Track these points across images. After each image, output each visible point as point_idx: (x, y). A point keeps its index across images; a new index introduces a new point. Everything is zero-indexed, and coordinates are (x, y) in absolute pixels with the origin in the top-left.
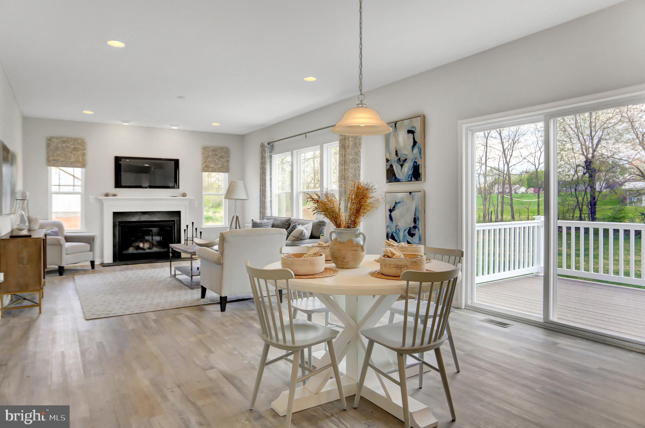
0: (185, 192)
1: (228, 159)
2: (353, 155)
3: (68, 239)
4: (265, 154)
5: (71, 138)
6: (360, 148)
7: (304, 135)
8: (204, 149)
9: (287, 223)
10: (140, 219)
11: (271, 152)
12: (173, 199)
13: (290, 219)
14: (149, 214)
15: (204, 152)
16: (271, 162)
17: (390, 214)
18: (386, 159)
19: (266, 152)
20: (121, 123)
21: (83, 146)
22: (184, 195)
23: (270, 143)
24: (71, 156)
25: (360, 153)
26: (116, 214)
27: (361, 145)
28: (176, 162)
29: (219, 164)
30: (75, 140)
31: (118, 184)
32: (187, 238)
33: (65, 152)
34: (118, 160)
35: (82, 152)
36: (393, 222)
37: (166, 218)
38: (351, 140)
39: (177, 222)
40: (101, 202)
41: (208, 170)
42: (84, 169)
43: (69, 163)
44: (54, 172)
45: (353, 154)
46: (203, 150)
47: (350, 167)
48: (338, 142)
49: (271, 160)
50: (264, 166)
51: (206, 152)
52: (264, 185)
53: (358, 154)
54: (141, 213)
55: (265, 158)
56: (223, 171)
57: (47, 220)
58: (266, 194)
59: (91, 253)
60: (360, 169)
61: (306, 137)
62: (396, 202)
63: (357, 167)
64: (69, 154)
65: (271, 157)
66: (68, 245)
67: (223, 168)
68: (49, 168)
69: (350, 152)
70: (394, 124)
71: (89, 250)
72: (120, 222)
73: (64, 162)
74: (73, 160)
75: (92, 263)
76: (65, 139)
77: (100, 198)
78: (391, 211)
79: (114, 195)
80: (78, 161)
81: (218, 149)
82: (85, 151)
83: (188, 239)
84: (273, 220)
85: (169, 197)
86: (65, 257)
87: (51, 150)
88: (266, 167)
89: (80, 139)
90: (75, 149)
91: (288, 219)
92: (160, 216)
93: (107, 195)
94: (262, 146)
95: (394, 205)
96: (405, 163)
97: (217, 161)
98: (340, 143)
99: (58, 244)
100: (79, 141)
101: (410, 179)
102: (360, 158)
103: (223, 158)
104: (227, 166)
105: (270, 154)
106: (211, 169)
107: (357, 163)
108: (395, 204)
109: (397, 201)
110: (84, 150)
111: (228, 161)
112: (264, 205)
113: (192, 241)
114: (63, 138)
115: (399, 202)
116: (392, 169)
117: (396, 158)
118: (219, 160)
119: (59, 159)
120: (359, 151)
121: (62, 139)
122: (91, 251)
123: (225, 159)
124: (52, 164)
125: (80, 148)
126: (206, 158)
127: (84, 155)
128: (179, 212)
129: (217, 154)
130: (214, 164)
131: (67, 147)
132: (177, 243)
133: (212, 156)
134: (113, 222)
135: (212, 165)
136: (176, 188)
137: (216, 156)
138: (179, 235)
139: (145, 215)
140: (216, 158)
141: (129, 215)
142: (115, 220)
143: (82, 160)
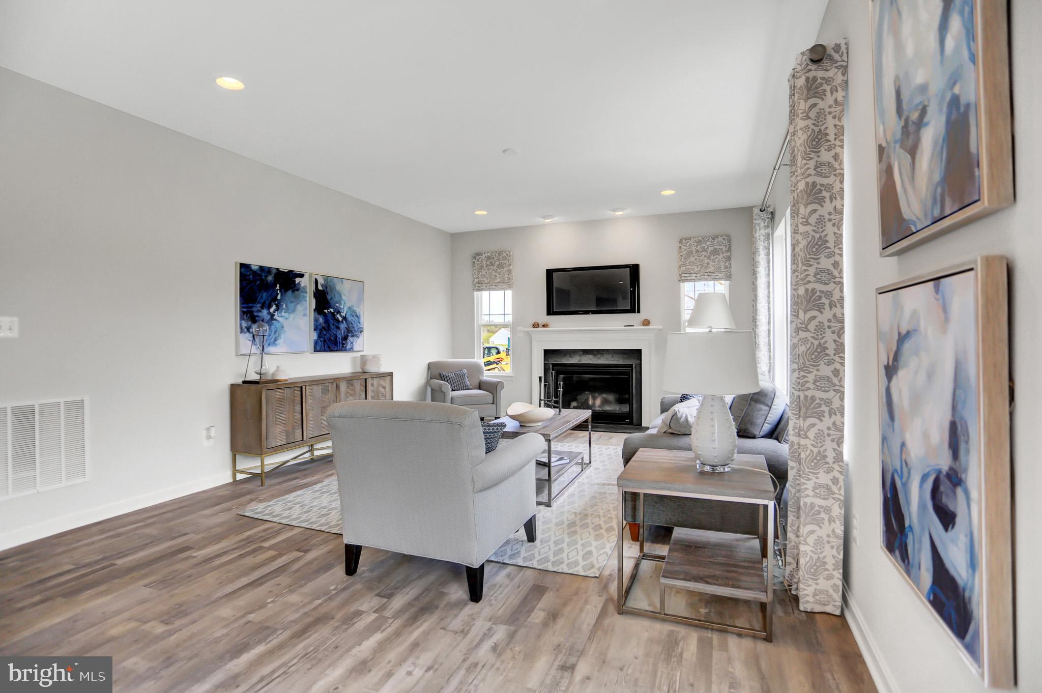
0: (650, 318)
1: (729, 254)
2: (810, 175)
4: (755, 232)
5: (496, 252)
10: (580, 361)
12: (626, 330)
14: (595, 355)
15: (680, 247)
18: (879, 147)
19: (758, 228)
21: (508, 260)
22: (647, 324)
24: (496, 276)
25: (841, 163)
26: (548, 353)
28: (634, 269)
29: (711, 266)
30: (500, 253)
31: (550, 312)
33: (490, 271)
34: (549, 275)
35: (508, 268)
37: (618, 361)
39: (636, 368)
40: (528, 336)
41: (689, 278)
43: (495, 284)
45: (810, 171)
46: (679, 245)
51: (685, 248)
53: (832, 168)
54: (582, 353)
55: (758, 240)
56: (718, 277)
64: (494, 274)
67: (720, 273)
68: (476, 293)
72: (554, 365)
73: (489, 285)
74: (498, 280)
76: (489, 254)
79: (547, 325)
80: (503, 281)
81: (708, 240)
82: (511, 267)
85: (622, 326)
87: (475, 270)
89: (505, 252)
90: (500, 266)
92: (609, 356)
93: (535, 326)
97: (706, 261)
100: (504, 254)
101: (938, 210)
103: (719, 254)
104: (727, 268)
106: (696, 275)
110: (510, 265)
111: (728, 259)
114: (487, 253)
117: (900, 128)
118: (709, 258)
119: (485, 281)
121: (486, 255)
122: (493, 404)
123: (721, 256)
124: (477, 287)
125: (505, 263)
126: (685, 259)
127: (510, 271)
128: (639, 352)
129: (706, 247)
130: (699, 266)
131: (492, 264)
132: (636, 402)
133: (696, 252)
134: (545, 364)
135: (696, 269)
136: (635, 312)
137: (703, 253)
138: (639, 389)
139: (587, 355)
140: (703, 256)
141: (565, 355)
142: (548, 361)
143: (508, 280)
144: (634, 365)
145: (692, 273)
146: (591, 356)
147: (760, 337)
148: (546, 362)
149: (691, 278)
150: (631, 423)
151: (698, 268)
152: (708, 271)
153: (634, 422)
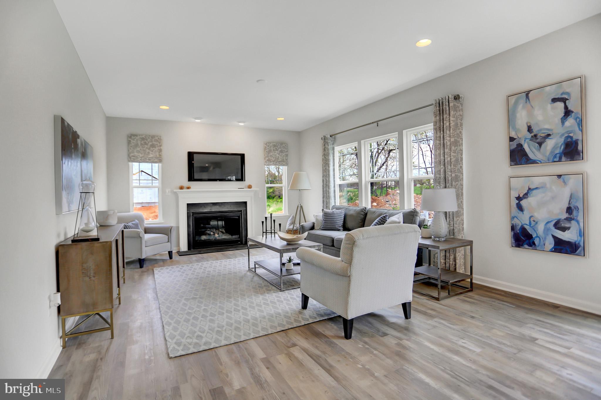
0: (250, 184)
1: (287, 153)
3: (147, 231)
4: (328, 146)
5: (149, 136)
6: (462, 129)
7: (376, 124)
8: (266, 144)
9: (363, 213)
10: (211, 210)
11: (333, 144)
12: (241, 191)
13: (366, 208)
14: (220, 206)
16: (334, 154)
17: (519, 202)
18: (510, 137)
19: (329, 144)
20: (193, 120)
21: (160, 143)
22: (250, 187)
23: (333, 135)
24: (149, 153)
25: (462, 135)
26: (189, 205)
27: (462, 126)
28: (242, 156)
29: (280, 159)
30: (153, 137)
31: (191, 178)
32: (266, 230)
33: (144, 149)
34: (191, 155)
35: (159, 148)
36: (524, 212)
37: (234, 209)
38: (452, 120)
40: (176, 195)
42: (160, 164)
43: (148, 158)
44: (135, 167)
45: (456, 136)
46: (265, 146)
47: (452, 150)
48: (433, 124)
49: (334, 152)
50: (327, 157)
51: (268, 148)
52: (328, 176)
53: (459, 136)
54: (212, 205)
55: (328, 150)
56: (283, 164)
57: (130, 212)
58: (330, 184)
59: (169, 243)
60: (462, 153)
61: (377, 126)
62: (529, 189)
63: (459, 150)
64: (148, 151)
65: (333, 149)
66: (147, 236)
67: (283, 162)
68: (130, 163)
69: (452, 134)
70: (524, 94)
71: (167, 241)
72: (193, 214)
73: (143, 158)
74: (151, 156)
75: (170, 253)
76: (143, 136)
77: (175, 190)
78: (519, 199)
79: (188, 188)
80: (155, 157)
81: (279, 145)
82: (162, 148)
83: (267, 232)
84: (345, 209)
85: (237, 189)
86: (144, 248)
87: (131, 146)
88: (329, 158)
89: (157, 136)
90: (153, 146)
91: (363, 209)
92: (228, 206)
93: (181, 188)
94: (325, 139)
95: (526, 192)
96: (547, 140)
97: (278, 156)
98: (434, 125)
99: (139, 237)
100: (156, 138)
101: (557, 159)
102: (462, 141)
104: (286, 160)
105: (333, 146)
107: (459, 146)
108: (528, 191)
109: (532, 187)
110: (161, 146)
111: (287, 155)
112: (328, 195)
113: (270, 233)
114: (142, 135)
115: (537, 188)
116: (521, 150)
117: (529, 136)
118: (279, 154)
119: (139, 155)
120: (460, 132)
121: (141, 137)
122: (168, 242)
123: (284, 154)
124: (132, 160)
125: (157, 144)
126: (268, 153)
127: (160, 151)
128: (245, 203)
129: (278, 149)
130: (275, 158)
131: (146, 144)
132: (244, 231)
133: (273, 151)
134: (187, 213)
135: (273, 159)
136: (243, 181)
137: (276, 151)
138: (245, 224)
139: (216, 206)
140: (276, 153)
141: (201, 207)
142: (189, 211)
143: (159, 156)
144: (242, 211)
145: (271, 161)
146: (218, 207)
147: (331, 193)
148: (188, 212)
149: (271, 164)
150: (242, 244)
151: (274, 158)
152: (278, 161)
153: (243, 243)
